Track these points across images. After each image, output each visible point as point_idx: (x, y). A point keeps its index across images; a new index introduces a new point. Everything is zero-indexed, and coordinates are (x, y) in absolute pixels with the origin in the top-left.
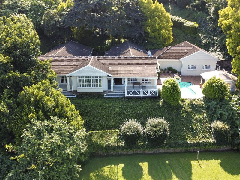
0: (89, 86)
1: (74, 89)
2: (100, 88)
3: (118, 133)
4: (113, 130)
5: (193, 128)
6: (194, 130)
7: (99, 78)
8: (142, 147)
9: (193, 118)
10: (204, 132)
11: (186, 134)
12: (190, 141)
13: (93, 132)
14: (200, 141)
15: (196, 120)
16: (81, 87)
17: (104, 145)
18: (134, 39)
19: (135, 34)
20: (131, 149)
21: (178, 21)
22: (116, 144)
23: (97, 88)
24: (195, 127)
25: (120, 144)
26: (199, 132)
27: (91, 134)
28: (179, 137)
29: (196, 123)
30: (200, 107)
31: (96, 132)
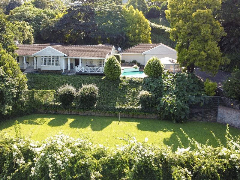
0: (50, 65)
1: (38, 68)
2: (59, 66)
3: (54, 93)
4: (51, 90)
5: (125, 97)
6: (125, 99)
7: (57, 58)
8: (75, 108)
9: (128, 90)
10: (134, 101)
11: (117, 102)
12: (118, 106)
13: (35, 90)
14: (127, 107)
15: (130, 93)
16: (44, 66)
17: (43, 102)
18: (118, 44)
19: (114, 36)
20: (66, 109)
21: (160, 28)
22: (53, 103)
23: (56, 66)
24: (127, 97)
25: (57, 104)
26: (129, 101)
27: (33, 92)
28: (109, 104)
29: (129, 95)
30: (138, 83)
31: (37, 91)
